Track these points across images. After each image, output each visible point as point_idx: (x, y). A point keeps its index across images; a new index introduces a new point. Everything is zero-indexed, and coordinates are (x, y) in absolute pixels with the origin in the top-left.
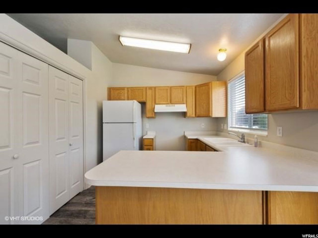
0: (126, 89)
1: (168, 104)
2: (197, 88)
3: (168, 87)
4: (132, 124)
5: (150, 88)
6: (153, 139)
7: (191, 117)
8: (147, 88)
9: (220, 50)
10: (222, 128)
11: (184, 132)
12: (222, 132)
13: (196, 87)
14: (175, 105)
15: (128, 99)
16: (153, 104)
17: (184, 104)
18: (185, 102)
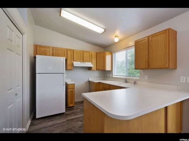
0: (51, 48)
1: (81, 61)
2: (98, 54)
3: (82, 51)
4: (62, 74)
5: (70, 50)
6: (74, 84)
7: (94, 70)
8: (68, 50)
9: (115, 36)
10: (108, 76)
11: (88, 79)
12: (108, 78)
13: (96, 53)
14: (86, 63)
15: (53, 55)
16: (72, 61)
17: (90, 62)
18: (91, 61)
